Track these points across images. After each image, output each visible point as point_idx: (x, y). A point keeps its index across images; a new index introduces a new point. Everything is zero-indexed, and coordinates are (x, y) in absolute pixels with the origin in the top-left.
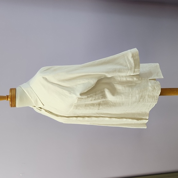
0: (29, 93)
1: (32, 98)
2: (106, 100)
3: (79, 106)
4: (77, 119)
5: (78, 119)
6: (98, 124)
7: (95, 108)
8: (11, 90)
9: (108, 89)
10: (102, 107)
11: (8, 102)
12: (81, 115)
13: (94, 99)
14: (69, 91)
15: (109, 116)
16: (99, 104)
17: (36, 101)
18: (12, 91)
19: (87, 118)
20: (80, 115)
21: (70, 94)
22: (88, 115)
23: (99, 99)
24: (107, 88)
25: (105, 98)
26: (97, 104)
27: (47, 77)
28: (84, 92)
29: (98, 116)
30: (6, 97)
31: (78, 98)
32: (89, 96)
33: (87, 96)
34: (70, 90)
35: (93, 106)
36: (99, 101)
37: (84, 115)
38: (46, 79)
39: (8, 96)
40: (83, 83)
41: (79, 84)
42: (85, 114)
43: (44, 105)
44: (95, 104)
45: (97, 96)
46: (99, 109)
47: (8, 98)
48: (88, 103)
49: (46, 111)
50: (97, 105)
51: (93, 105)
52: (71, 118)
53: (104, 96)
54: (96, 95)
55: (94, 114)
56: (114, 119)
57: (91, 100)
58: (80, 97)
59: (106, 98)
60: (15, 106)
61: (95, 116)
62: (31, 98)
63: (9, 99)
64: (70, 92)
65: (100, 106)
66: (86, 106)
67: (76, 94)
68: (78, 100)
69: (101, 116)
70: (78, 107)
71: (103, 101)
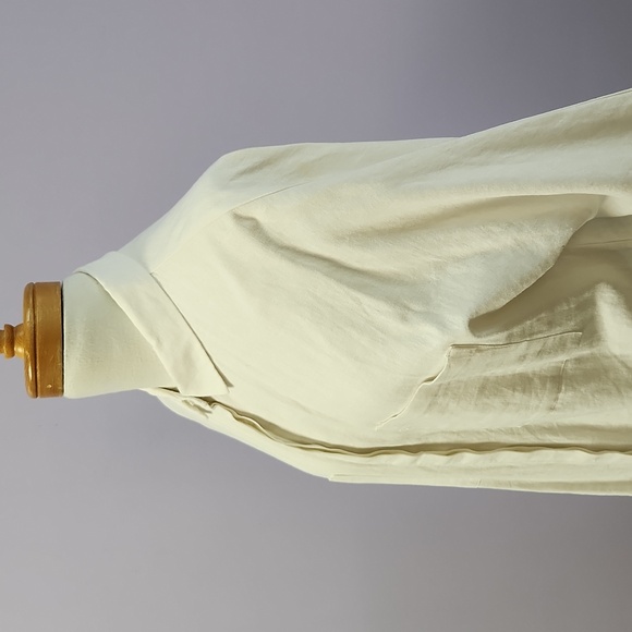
0: (140, 313)
1: (158, 341)
2: (595, 350)
3: (445, 394)
4: (416, 460)
5: (419, 463)
6: (520, 485)
7: (534, 402)
8: (33, 292)
9: (616, 287)
10: (570, 394)
11: (13, 367)
12: (440, 440)
13: (537, 346)
14: (395, 302)
15: (587, 441)
16: (558, 380)
17: (187, 358)
18: (39, 300)
19: (468, 458)
20: (431, 440)
21: (404, 319)
22: (475, 440)
23: (561, 346)
24: (608, 283)
25: (591, 345)
26: (543, 379)
27: (260, 214)
28: (491, 309)
29: (531, 439)
30: (5, 336)
31: (456, 346)
32: (516, 330)
33: (505, 334)
34: (402, 293)
35: (524, 391)
36: (560, 359)
37: (453, 439)
38: (255, 228)
39: (12, 331)
40: (484, 254)
41: (458, 260)
42: (458, 433)
43: (228, 384)
44: (537, 381)
45: (558, 330)
46: (552, 409)
47: (12, 343)
48: (499, 372)
49: (240, 416)
50: (544, 385)
51: (523, 383)
52: (383, 459)
53: (589, 331)
54: (551, 324)
55: (511, 432)
56: (618, 456)
57: (522, 358)
58: (470, 339)
59: (599, 340)
60: (57, 390)
61: (517, 440)
62: (152, 342)
63: (19, 350)
64: (403, 310)
65: (559, 390)
66: (489, 388)
67: (441, 324)
68: (452, 359)
69: (547, 442)
70: (440, 400)
71: (578, 360)
